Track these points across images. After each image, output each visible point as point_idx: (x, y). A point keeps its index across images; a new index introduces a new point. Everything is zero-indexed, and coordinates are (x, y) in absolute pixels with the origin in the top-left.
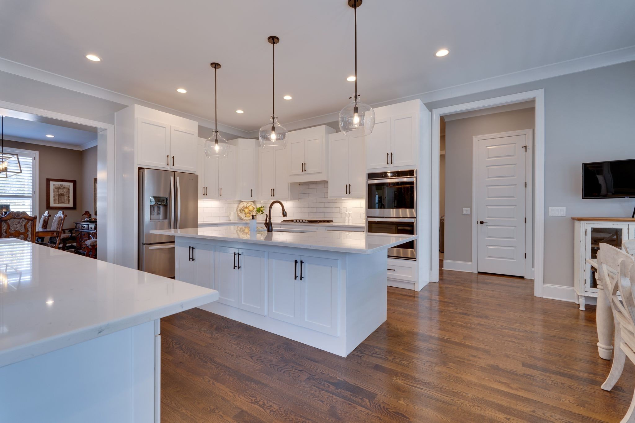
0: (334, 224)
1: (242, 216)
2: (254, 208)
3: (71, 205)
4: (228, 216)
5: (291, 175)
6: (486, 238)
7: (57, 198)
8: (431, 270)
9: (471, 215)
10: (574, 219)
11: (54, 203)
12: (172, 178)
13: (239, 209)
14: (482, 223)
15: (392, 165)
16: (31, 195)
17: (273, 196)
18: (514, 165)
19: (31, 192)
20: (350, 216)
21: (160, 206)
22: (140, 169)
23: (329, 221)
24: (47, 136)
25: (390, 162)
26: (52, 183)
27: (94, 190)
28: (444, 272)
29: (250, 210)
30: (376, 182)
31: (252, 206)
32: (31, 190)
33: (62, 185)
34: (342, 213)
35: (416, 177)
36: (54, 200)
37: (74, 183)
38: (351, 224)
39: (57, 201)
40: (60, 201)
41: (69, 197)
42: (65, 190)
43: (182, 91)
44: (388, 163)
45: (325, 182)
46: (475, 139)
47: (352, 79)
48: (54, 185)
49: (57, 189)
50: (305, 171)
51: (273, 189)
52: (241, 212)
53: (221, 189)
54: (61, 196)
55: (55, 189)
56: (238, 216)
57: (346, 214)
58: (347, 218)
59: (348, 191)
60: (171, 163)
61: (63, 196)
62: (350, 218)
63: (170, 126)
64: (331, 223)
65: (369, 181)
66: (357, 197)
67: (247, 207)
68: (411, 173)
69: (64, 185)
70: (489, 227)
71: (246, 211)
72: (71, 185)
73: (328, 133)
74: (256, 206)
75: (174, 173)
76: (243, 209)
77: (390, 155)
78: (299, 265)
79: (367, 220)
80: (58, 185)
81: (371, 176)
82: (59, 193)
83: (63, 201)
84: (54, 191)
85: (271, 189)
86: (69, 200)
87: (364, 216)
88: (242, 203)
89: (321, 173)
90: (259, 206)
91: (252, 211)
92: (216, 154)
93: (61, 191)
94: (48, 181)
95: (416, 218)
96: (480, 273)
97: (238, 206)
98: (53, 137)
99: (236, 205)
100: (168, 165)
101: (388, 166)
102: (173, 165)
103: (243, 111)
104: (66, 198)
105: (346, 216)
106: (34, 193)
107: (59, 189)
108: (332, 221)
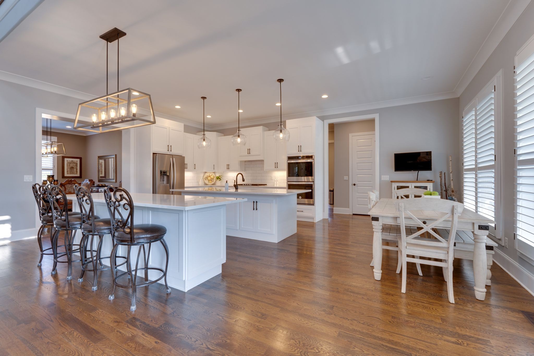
0: (267, 186)
1: (207, 182)
2: (214, 177)
3: (78, 175)
4: (198, 182)
5: (240, 156)
6: (357, 194)
7: (69, 170)
8: (324, 212)
9: (348, 180)
10: (392, 182)
11: (67, 174)
12: (171, 159)
13: (204, 177)
14: (354, 185)
15: (301, 152)
16: (52, 168)
17: (229, 169)
18: (371, 151)
19: (52, 166)
20: (277, 182)
21: (165, 176)
22: (154, 154)
23: (264, 185)
24: (67, 127)
25: (300, 150)
26: (66, 159)
27: (98, 164)
28: (334, 215)
29: (212, 178)
30: (292, 161)
31: (213, 175)
32: (52, 164)
33: (73, 161)
34: (272, 180)
35: (314, 159)
36: (67, 171)
37: (81, 159)
38: (278, 186)
39: (69, 172)
40: (71, 172)
41: (77, 169)
42: (74, 164)
43: (178, 107)
44: (299, 151)
45: (263, 161)
46: (350, 135)
47: (278, 104)
48: (67, 160)
49: (69, 163)
50: (250, 153)
51: (229, 165)
52: (206, 180)
53: (195, 164)
54: (72, 169)
55: (68, 164)
56: (204, 182)
57: (275, 180)
58: (275, 183)
59: (277, 167)
60: (170, 150)
61: (73, 169)
62: (278, 183)
63: (169, 127)
64: (265, 186)
65: (288, 161)
66: (282, 170)
67: (209, 176)
68: (311, 157)
69: (74, 161)
70: (358, 187)
71: (209, 178)
72: (78, 160)
73: (264, 130)
74: (215, 175)
75: (172, 156)
76: (207, 178)
77: (300, 147)
78: (255, 203)
79: (287, 183)
80: (70, 161)
81: (290, 158)
82: (71, 166)
83: (73, 172)
84: (67, 165)
85: (227, 165)
86: (77, 171)
87: (286, 181)
88: (207, 173)
89: (259, 155)
90: (217, 175)
91: (213, 179)
92: (204, 147)
93: (71, 165)
94: (63, 158)
95: (314, 182)
96: (354, 214)
97: (204, 175)
98: (71, 127)
99: (202, 175)
100: (168, 151)
101: (299, 153)
102: (171, 151)
103: (211, 116)
104: (75, 170)
105: (275, 181)
106: (54, 166)
107: (71, 164)
108: (266, 185)
